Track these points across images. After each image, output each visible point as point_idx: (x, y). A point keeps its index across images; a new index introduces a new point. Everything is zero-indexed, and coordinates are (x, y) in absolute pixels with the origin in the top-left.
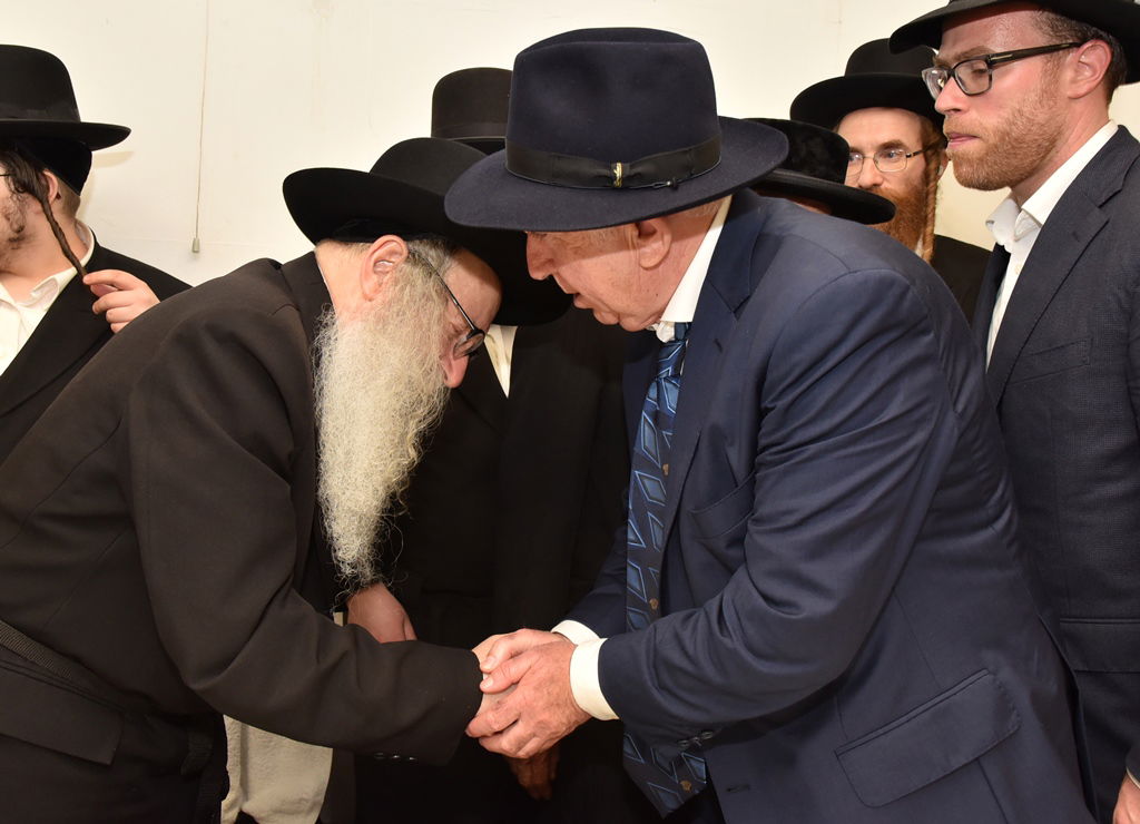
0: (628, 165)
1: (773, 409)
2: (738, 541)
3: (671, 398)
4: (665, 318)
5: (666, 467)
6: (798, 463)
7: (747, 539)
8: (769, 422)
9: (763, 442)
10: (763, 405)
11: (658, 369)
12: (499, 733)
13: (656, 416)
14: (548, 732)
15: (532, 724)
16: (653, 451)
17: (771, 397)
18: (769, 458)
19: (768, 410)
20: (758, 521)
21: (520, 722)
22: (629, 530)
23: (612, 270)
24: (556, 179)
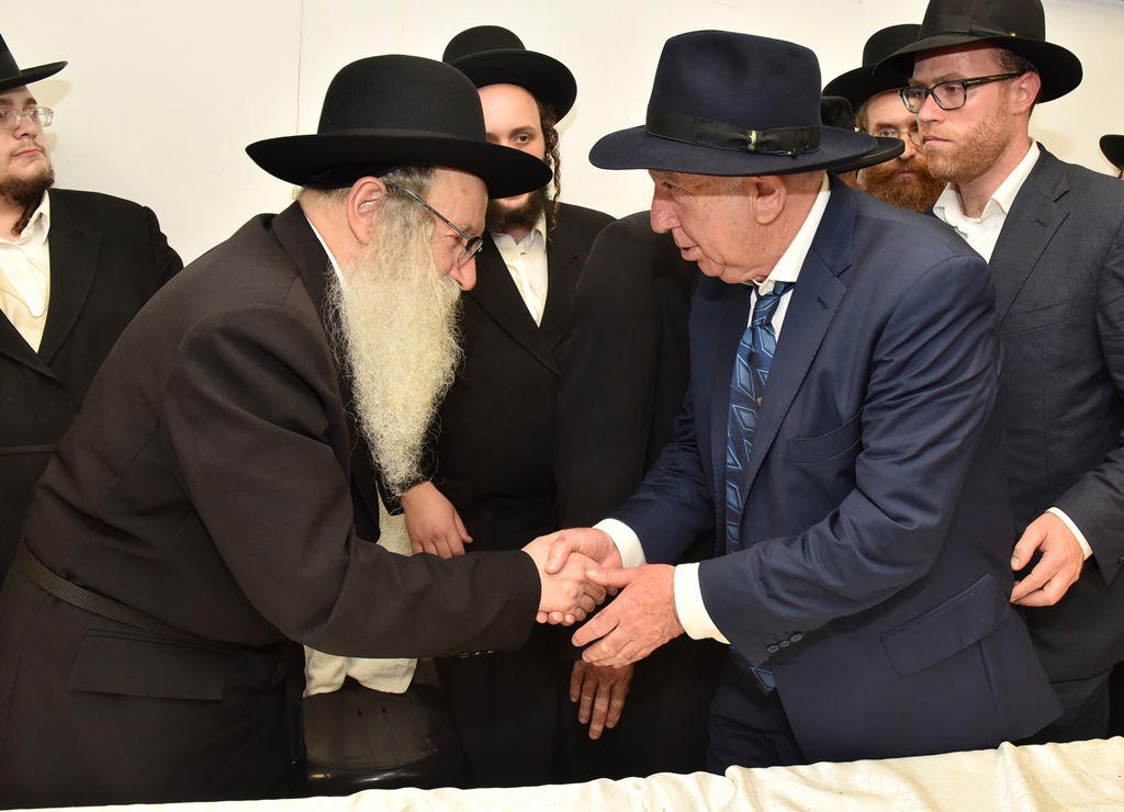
0: (761, 133)
1: (886, 362)
3: (768, 343)
4: (770, 277)
5: (760, 400)
8: (881, 372)
10: (877, 357)
11: (754, 317)
16: (748, 387)
17: (887, 351)
22: (727, 454)
23: (735, 223)
24: (699, 139)
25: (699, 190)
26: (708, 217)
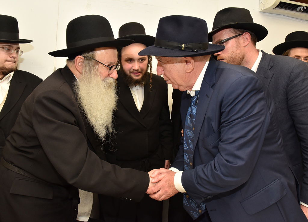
0: (186, 45)
1: (225, 112)
2: (216, 147)
3: (195, 110)
4: (193, 89)
5: (194, 128)
6: (233, 125)
7: (219, 146)
8: (224, 116)
9: (222, 121)
10: (222, 111)
11: (191, 103)
12: (154, 193)
13: (191, 115)
14: (167, 194)
15: (164, 191)
16: (190, 125)
17: (225, 108)
18: (225, 125)
19: (223, 112)
20: (222, 142)
21: (160, 190)
22: (184, 145)
23: (179, 72)
24: (167, 47)
25: (168, 62)
26: (171, 70)
